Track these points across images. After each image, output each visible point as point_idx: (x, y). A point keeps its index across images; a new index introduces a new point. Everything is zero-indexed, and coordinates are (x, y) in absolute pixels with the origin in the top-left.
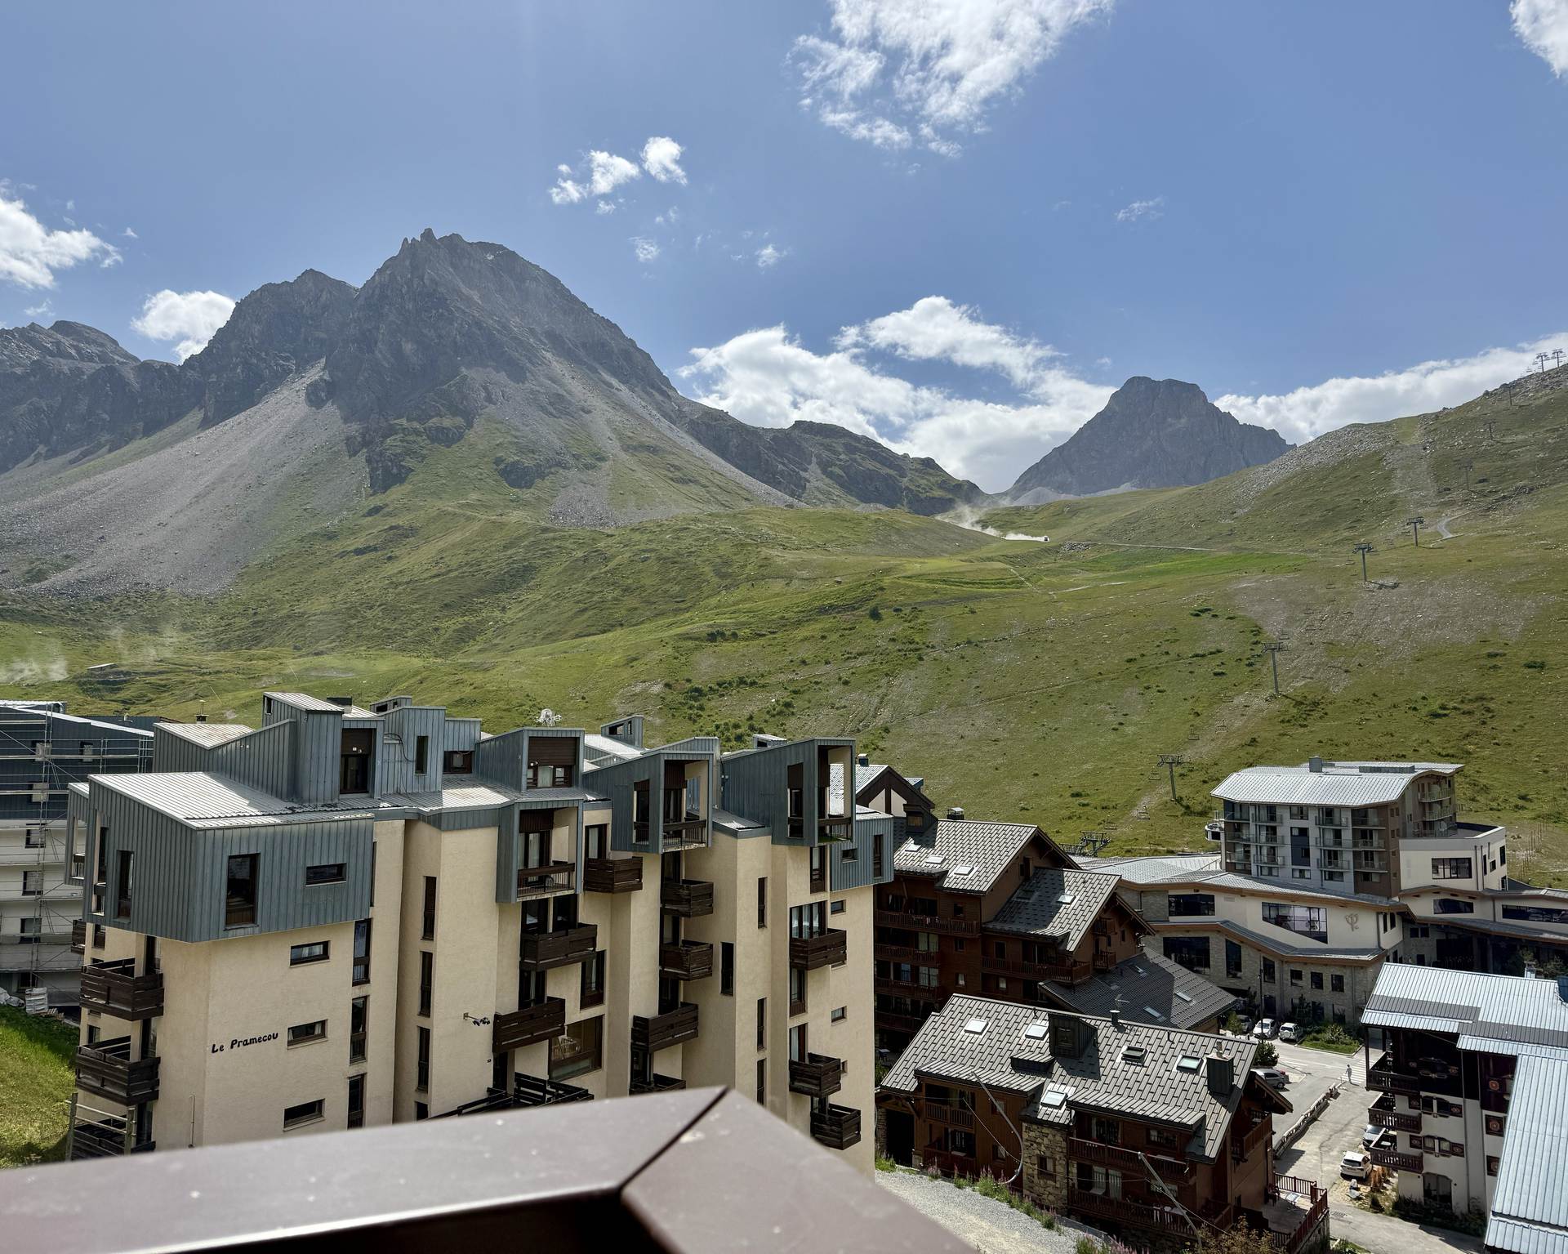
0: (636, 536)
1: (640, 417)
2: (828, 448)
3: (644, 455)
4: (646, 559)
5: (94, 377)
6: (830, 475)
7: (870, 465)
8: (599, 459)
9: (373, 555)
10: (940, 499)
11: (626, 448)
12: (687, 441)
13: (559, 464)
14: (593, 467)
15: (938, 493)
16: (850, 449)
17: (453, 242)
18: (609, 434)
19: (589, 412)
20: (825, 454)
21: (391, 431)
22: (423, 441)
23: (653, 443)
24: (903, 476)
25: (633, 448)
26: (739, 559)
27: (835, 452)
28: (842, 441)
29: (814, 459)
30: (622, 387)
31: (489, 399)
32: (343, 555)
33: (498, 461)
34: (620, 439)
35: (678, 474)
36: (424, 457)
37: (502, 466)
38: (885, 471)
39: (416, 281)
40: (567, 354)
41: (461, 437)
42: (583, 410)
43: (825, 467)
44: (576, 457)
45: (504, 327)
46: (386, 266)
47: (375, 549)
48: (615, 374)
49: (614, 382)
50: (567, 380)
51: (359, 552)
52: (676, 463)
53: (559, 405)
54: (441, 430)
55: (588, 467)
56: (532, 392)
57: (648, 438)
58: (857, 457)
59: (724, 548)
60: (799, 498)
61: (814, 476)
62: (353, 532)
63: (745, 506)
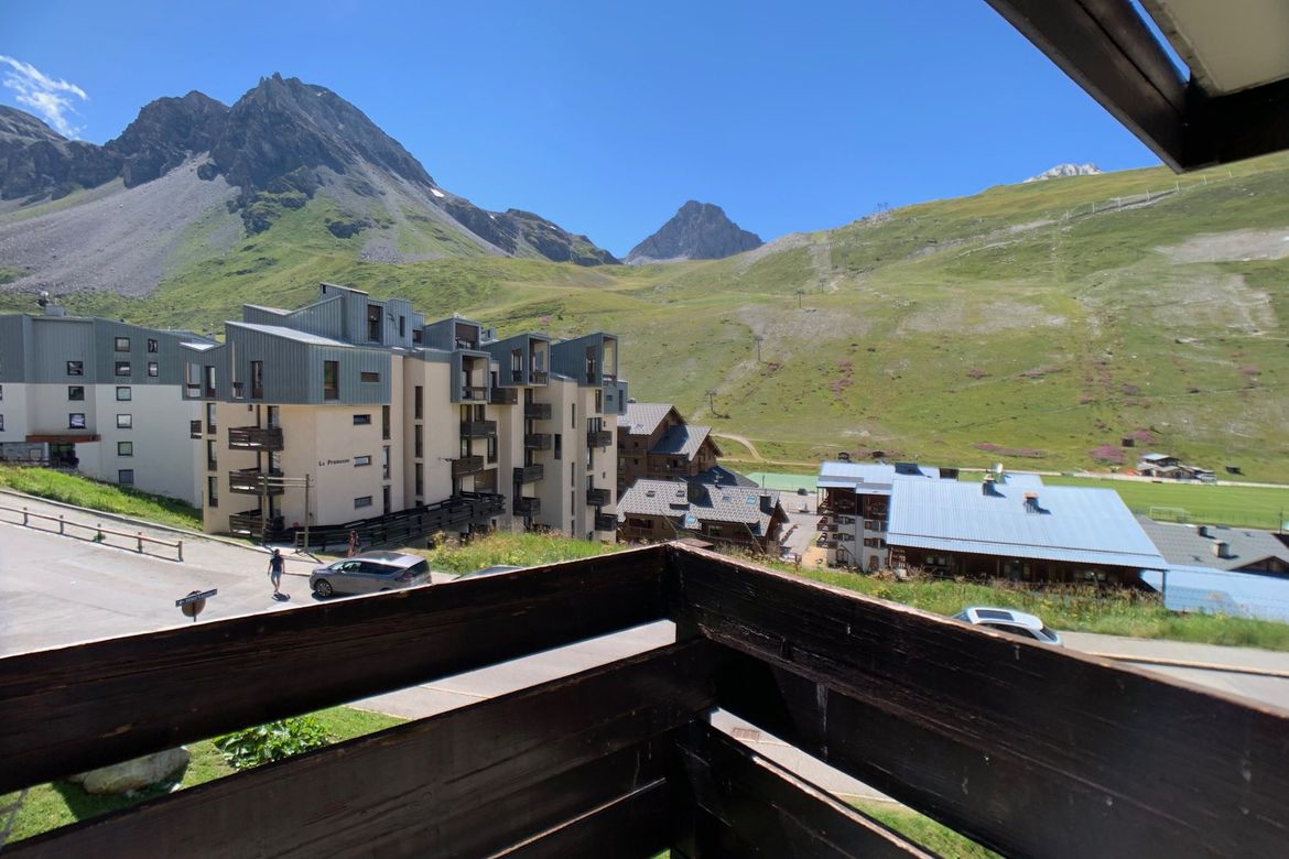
0: (417, 269)
1: (415, 199)
2: (529, 225)
3: (419, 222)
4: (424, 283)
5: (33, 149)
6: (530, 241)
7: (553, 237)
8: (392, 223)
9: (249, 275)
10: (591, 259)
11: (408, 217)
12: (445, 216)
13: (365, 225)
14: (387, 227)
15: (590, 255)
16: (541, 228)
17: (294, 84)
18: (397, 208)
19: (383, 194)
20: (526, 229)
21: (256, 199)
22: (278, 206)
23: (424, 215)
24: (570, 244)
25: (413, 218)
26: (480, 284)
27: (532, 228)
28: (536, 222)
29: (520, 232)
30: (405, 181)
31: (321, 182)
32: (229, 274)
33: (328, 221)
34: (403, 211)
35: (440, 235)
36: (279, 216)
37: (330, 224)
38: (560, 241)
39: (270, 106)
40: (369, 159)
41: (303, 204)
42: (381, 193)
43: (527, 236)
44: (377, 221)
45: (329, 139)
46: (249, 93)
47: (250, 272)
48: (399, 173)
49: (400, 178)
50: (370, 173)
51: (239, 273)
52: (440, 228)
53: (366, 189)
54: (289, 200)
55: (385, 227)
56: (348, 180)
57: (420, 212)
58: (545, 232)
59: (471, 278)
60: (513, 253)
61: (520, 241)
62: (235, 261)
63: (481, 256)
